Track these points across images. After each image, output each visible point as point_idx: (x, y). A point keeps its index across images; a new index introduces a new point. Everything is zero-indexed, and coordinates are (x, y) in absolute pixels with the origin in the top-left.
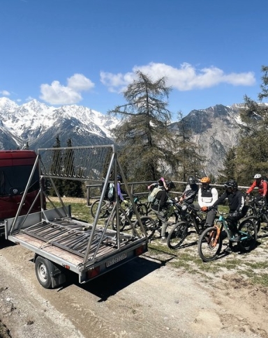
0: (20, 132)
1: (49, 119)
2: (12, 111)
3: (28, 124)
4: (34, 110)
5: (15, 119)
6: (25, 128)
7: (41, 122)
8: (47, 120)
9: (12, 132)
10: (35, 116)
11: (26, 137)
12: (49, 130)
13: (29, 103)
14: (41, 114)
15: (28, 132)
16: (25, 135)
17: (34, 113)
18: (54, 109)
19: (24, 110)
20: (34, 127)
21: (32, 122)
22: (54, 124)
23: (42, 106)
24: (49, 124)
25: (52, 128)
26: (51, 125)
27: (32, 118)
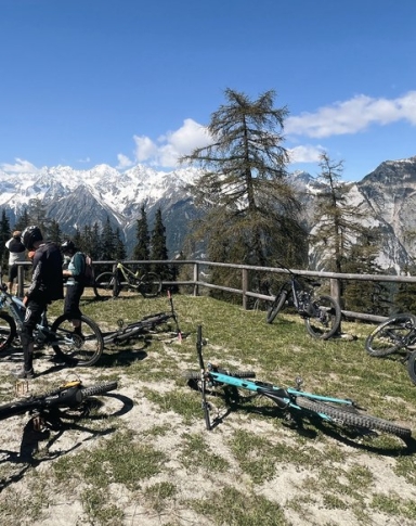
0: (122, 207)
1: (158, 188)
2: (113, 180)
3: (131, 196)
4: (139, 178)
5: (116, 191)
6: (128, 202)
7: (147, 192)
8: (155, 190)
9: (113, 207)
10: (139, 185)
11: (130, 213)
12: (158, 203)
13: (133, 170)
14: (148, 181)
15: (132, 206)
16: (128, 211)
17: (139, 182)
18: (164, 174)
19: (127, 178)
20: (139, 200)
21: (137, 194)
22: (165, 195)
23: (149, 172)
24: (157, 194)
25: (161, 200)
26: (160, 197)
27: (136, 188)
